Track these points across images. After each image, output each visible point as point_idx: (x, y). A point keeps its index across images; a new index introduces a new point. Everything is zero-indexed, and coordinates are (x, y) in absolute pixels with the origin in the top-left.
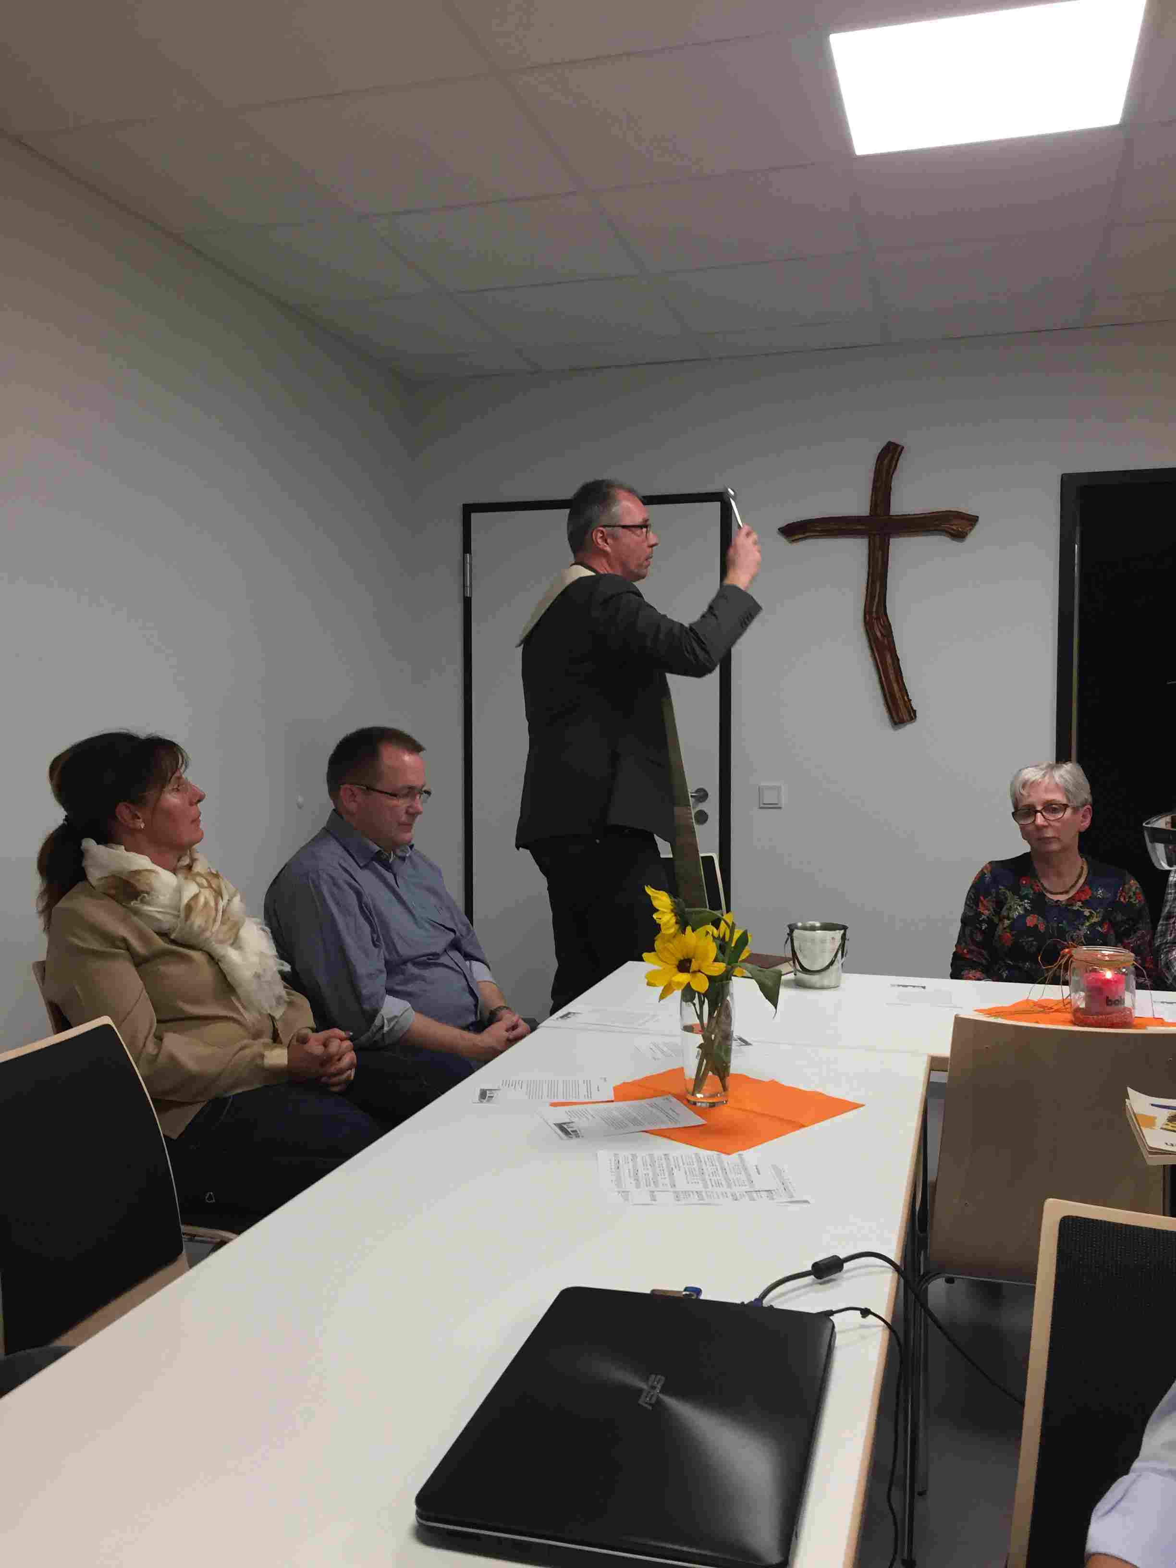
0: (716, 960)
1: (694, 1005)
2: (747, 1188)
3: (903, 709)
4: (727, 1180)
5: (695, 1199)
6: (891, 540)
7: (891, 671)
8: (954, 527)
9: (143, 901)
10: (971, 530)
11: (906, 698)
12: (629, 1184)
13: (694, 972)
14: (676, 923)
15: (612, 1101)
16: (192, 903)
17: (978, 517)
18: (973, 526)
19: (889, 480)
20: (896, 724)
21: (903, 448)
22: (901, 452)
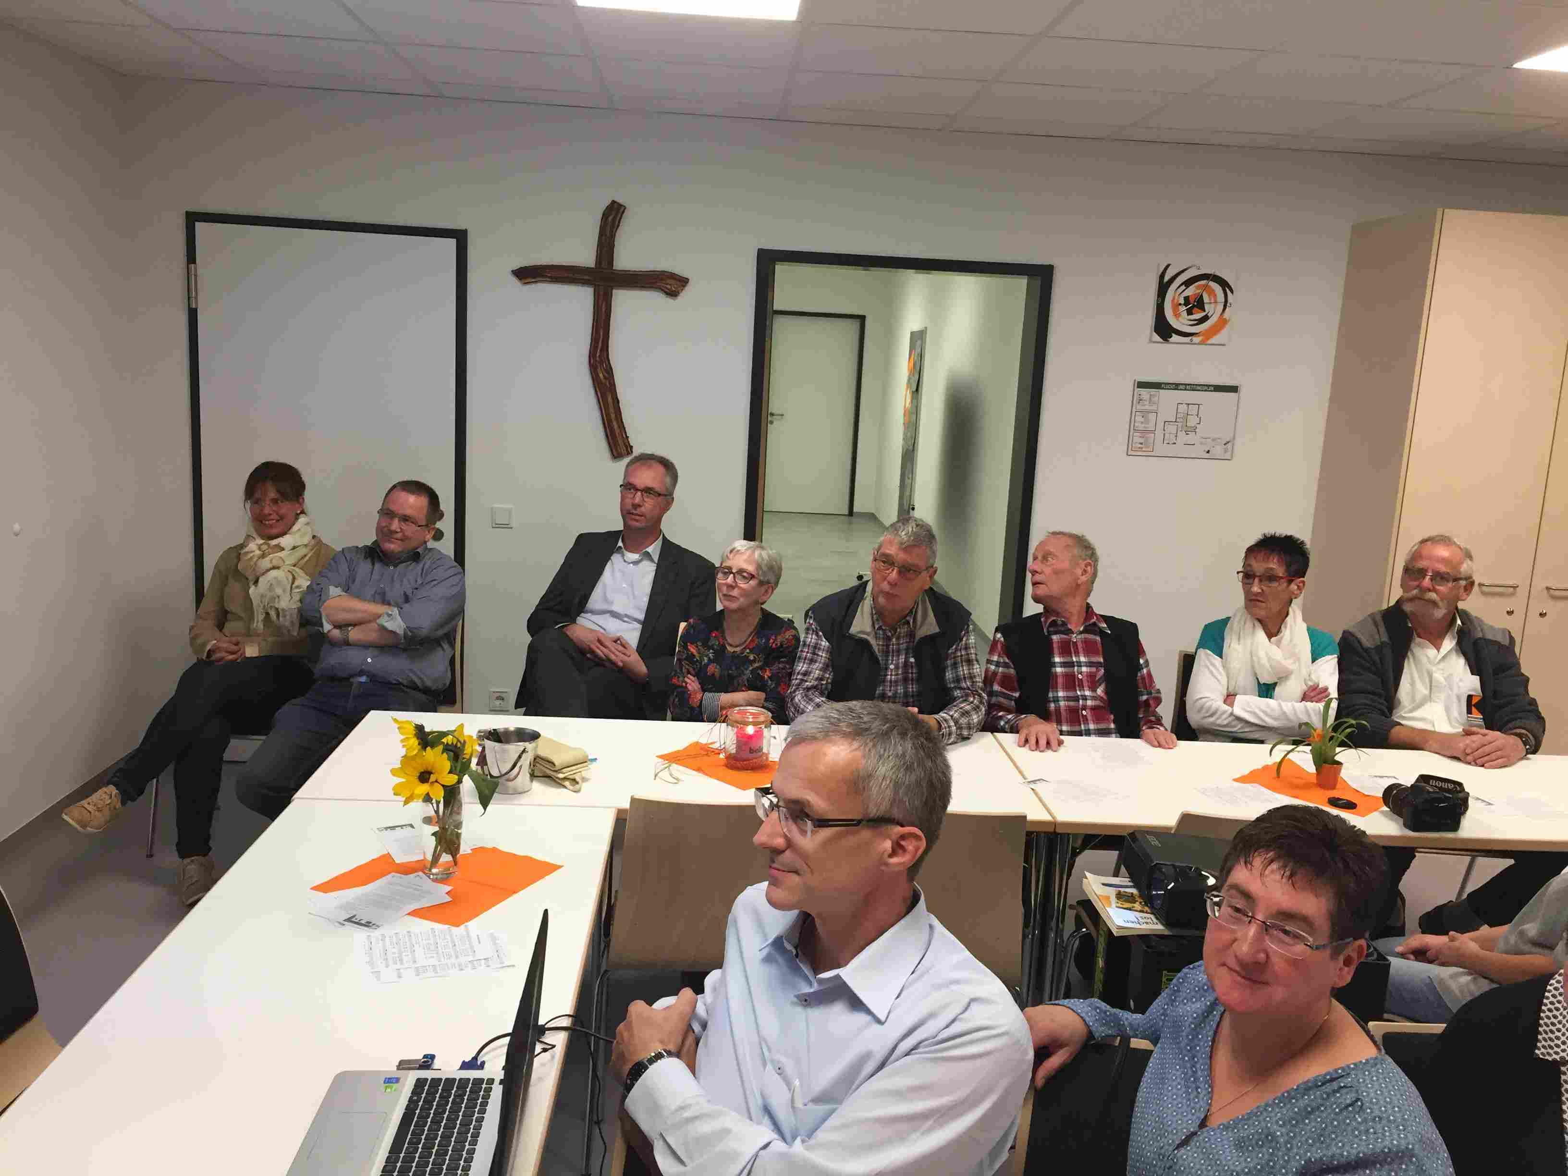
0: (450, 772)
2: (471, 958)
3: (621, 445)
4: (456, 952)
5: (431, 973)
6: (614, 291)
7: (612, 410)
8: (669, 287)
10: (682, 290)
11: (624, 436)
12: (381, 967)
13: (433, 783)
14: (419, 744)
17: (688, 279)
18: (684, 286)
19: (613, 236)
20: (615, 458)
21: (625, 208)
22: (623, 212)
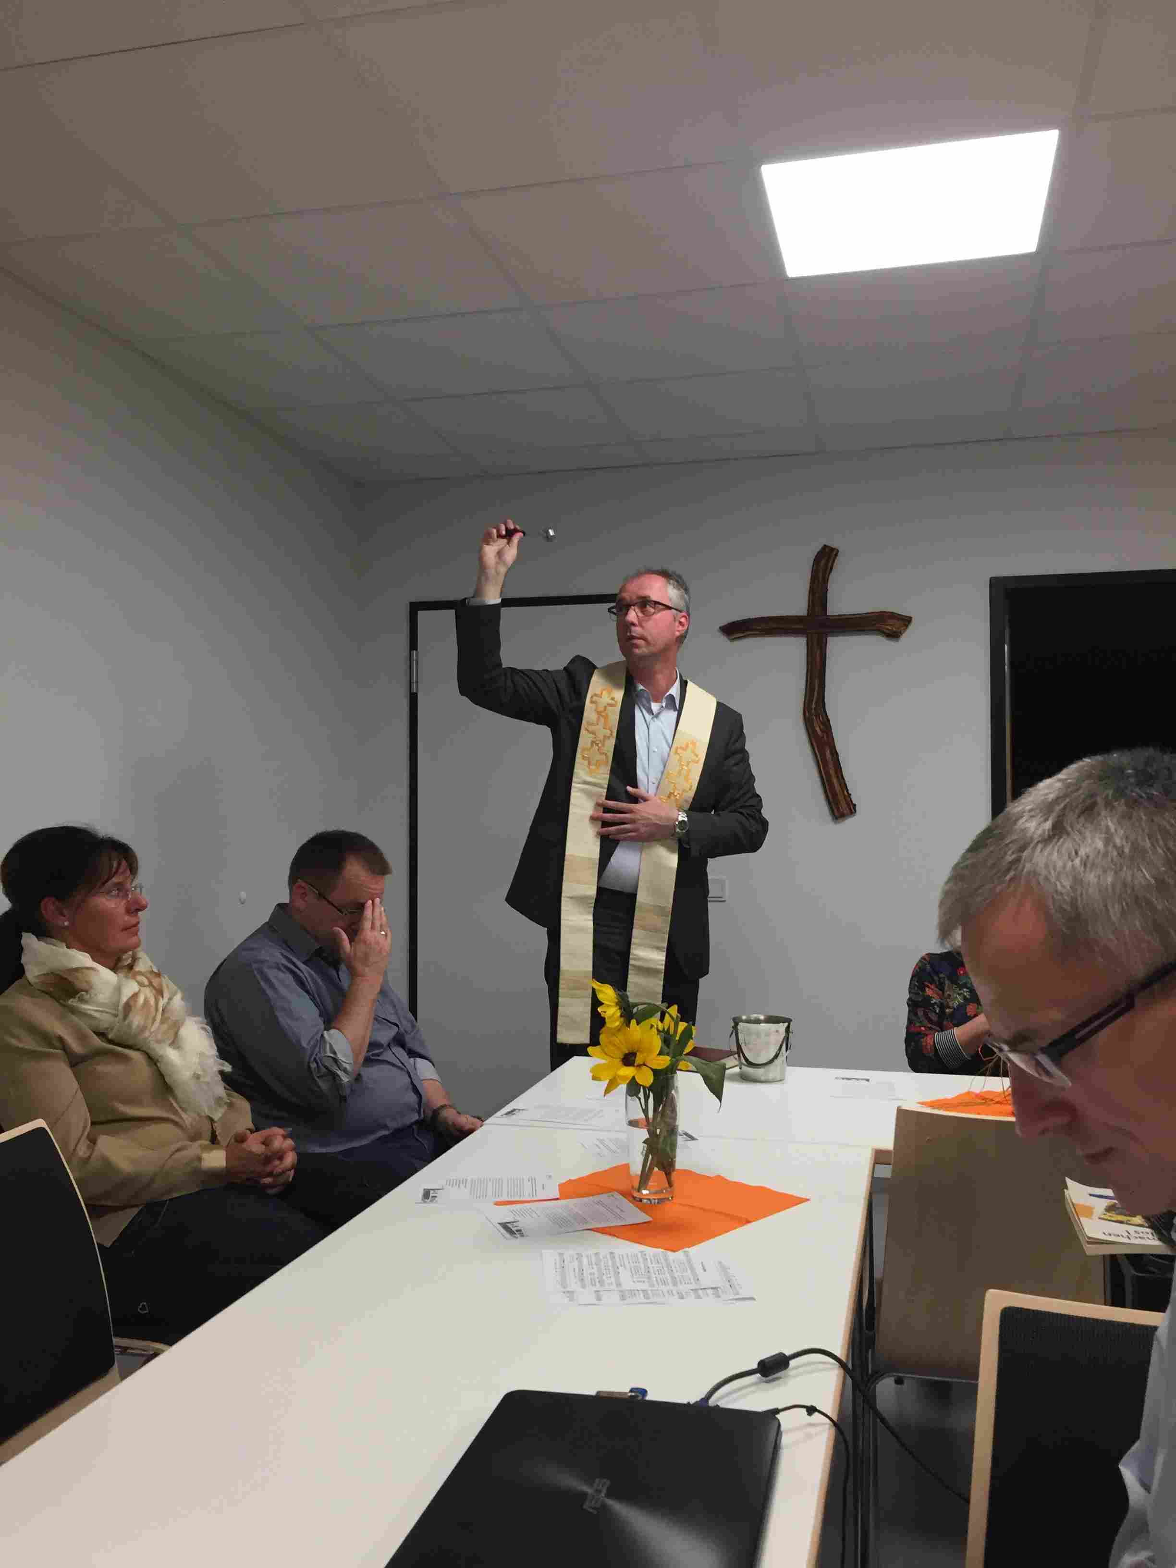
0: (661, 1053)
1: (640, 1099)
2: (694, 1286)
3: (843, 804)
4: (674, 1279)
5: (641, 1298)
6: (829, 639)
7: (831, 766)
8: (889, 627)
9: (82, 1000)
10: (905, 630)
11: (846, 792)
12: (573, 1284)
13: (639, 1066)
14: (621, 1016)
15: (557, 1199)
16: (132, 1003)
17: (911, 618)
18: (907, 626)
19: (825, 581)
20: (836, 818)
21: (838, 551)
22: (836, 555)
